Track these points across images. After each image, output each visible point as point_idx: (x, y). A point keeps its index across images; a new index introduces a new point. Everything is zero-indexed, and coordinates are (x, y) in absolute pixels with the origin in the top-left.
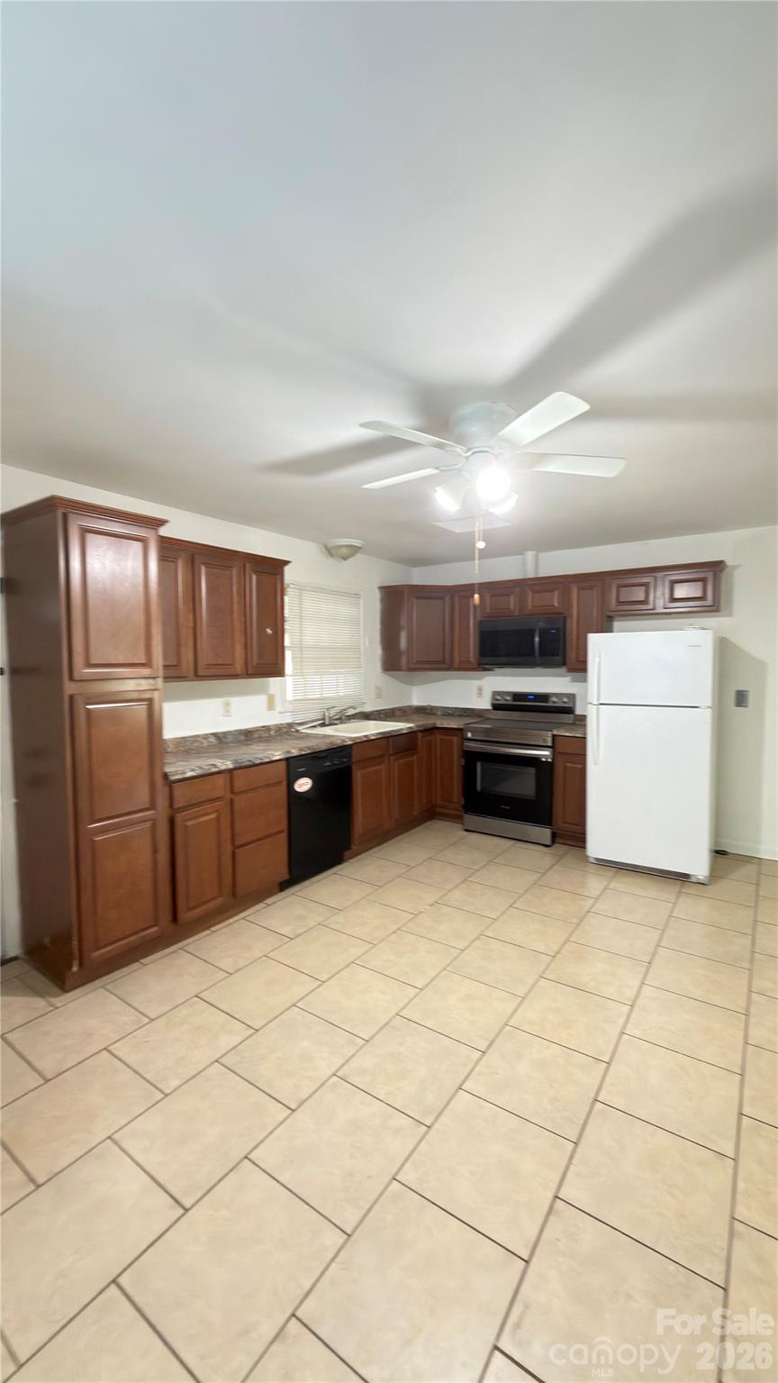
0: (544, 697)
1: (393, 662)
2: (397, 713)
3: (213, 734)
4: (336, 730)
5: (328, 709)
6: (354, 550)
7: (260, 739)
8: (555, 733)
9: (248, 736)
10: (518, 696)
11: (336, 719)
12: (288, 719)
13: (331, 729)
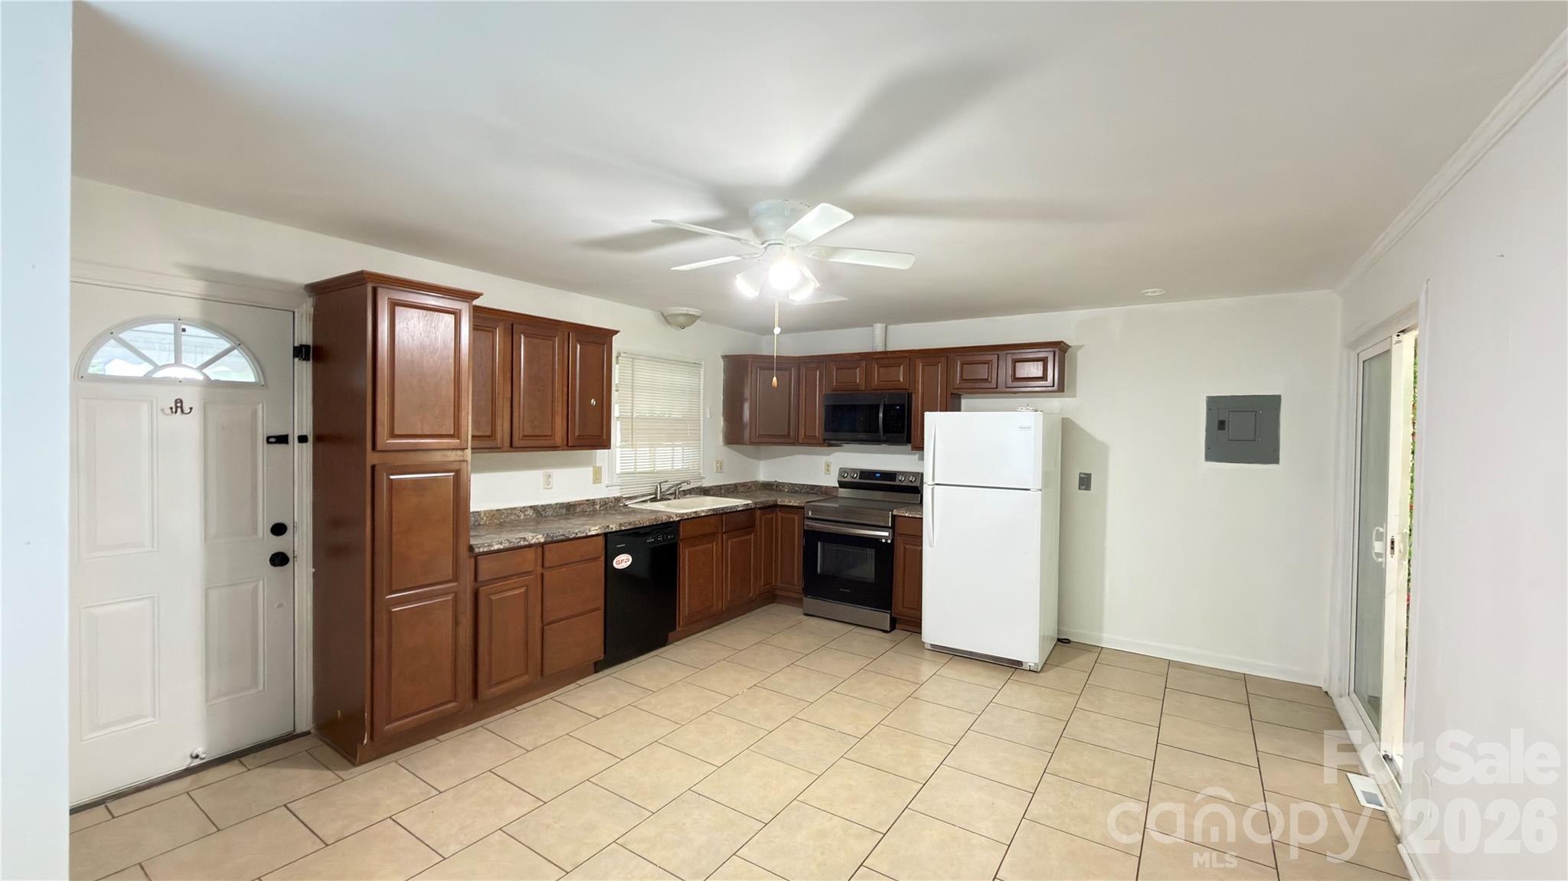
0: (891, 475)
1: (734, 435)
2: (741, 489)
3: (531, 507)
4: (669, 506)
5: (660, 483)
6: (692, 319)
7: (583, 513)
8: (895, 513)
9: (569, 509)
10: (865, 474)
11: (671, 494)
12: (616, 493)
13: (663, 505)
